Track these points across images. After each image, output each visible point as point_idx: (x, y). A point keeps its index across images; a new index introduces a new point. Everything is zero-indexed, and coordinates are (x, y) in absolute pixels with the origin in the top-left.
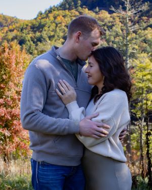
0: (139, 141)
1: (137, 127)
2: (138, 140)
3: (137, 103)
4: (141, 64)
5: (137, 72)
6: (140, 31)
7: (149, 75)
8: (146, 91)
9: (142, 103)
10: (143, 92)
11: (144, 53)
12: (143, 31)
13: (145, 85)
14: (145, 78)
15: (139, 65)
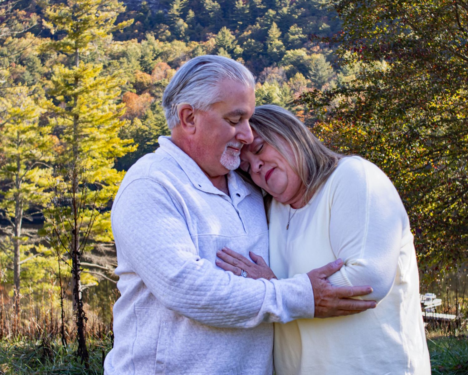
0: (13, 267)
1: (7, 238)
2: (10, 264)
3: (8, 188)
4: (15, 109)
5: (7, 124)
6: (10, 39)
7: (31, 132)
8: (26, 163)
9: (18, 188)
10: (19, 165)
11: (23, 85)
12: (17, 40)
13: (25, 151)
14: (23, 137)
15: (12, 111)
